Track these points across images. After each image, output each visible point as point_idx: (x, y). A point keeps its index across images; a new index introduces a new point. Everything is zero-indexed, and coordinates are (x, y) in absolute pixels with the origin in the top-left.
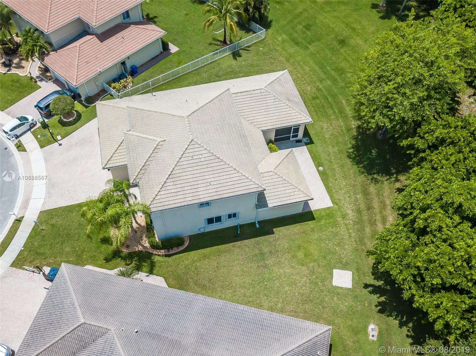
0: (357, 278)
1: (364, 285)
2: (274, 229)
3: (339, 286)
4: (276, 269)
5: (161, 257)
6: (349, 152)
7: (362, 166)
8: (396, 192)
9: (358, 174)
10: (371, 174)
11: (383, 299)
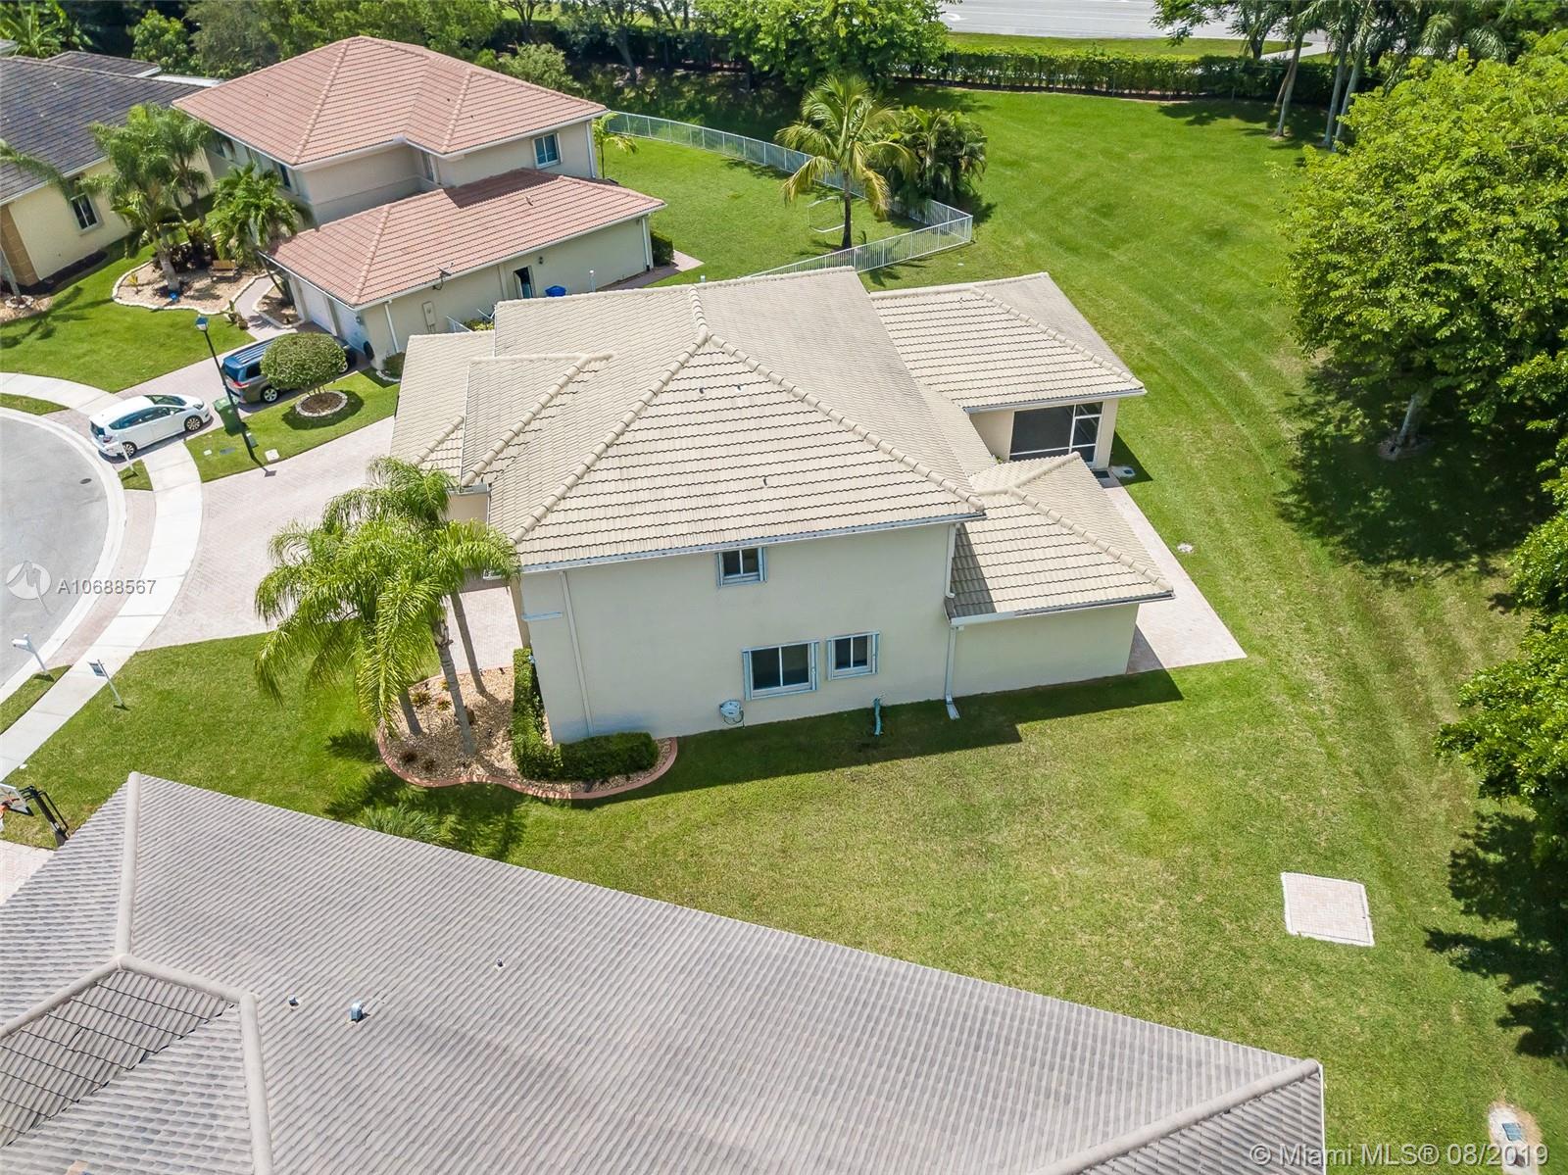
0: (1390, 908)
1: (1428, 937)
2: (1019, 727)
3: (1317, 937)
4: (1030, 864)
5: (557, 809)
6: (1282, 504)
7: (1339, 538)
8: (1492, 608)
9: (1326, 561)
10: (1376, 562)
11: (1529, 993)
